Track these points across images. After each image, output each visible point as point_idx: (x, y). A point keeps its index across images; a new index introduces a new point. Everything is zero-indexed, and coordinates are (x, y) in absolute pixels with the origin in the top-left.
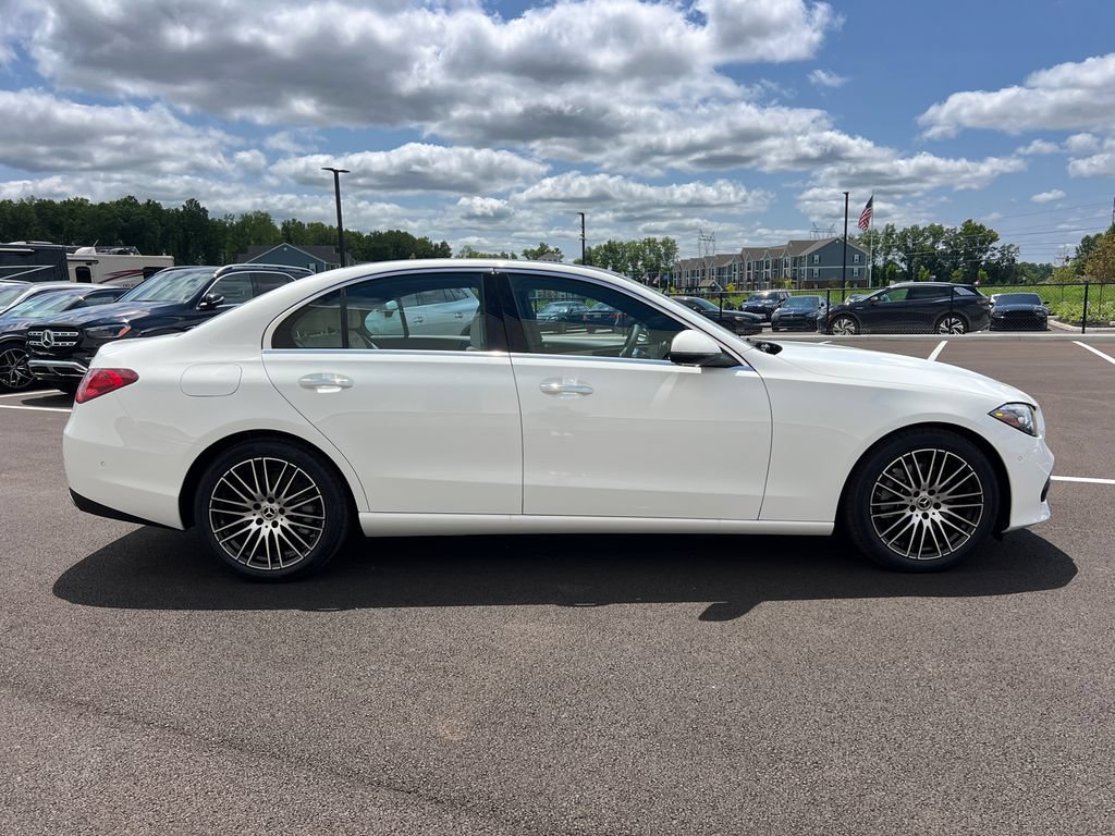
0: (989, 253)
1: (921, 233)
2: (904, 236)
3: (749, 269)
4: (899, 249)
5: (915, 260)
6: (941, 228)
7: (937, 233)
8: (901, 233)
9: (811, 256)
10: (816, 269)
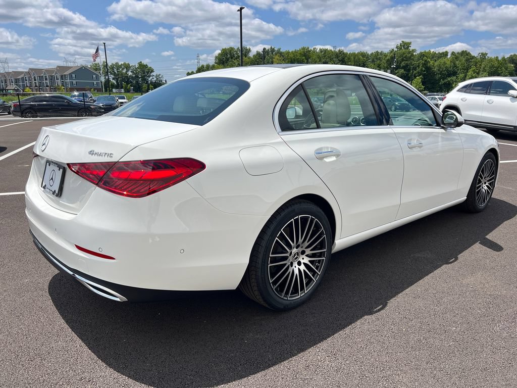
0: (151, 77)
1: (120, 66)
2: (112, 67)
3: (35, 80)
4: (111, 74)
5: (119, 79)
6: (129, 64)
7: (127, 67)
8: (111, 66)
9: (71, 75)
10: (74, 82)
